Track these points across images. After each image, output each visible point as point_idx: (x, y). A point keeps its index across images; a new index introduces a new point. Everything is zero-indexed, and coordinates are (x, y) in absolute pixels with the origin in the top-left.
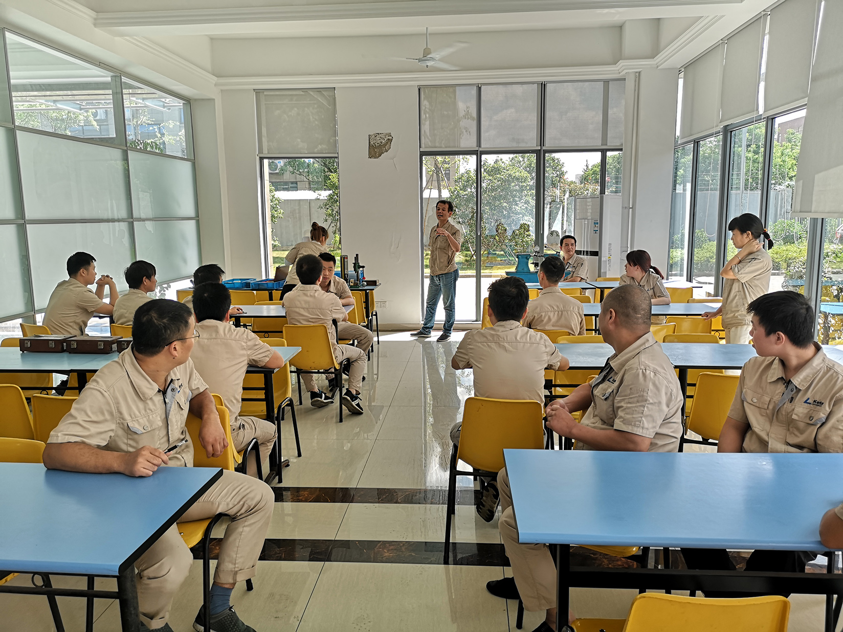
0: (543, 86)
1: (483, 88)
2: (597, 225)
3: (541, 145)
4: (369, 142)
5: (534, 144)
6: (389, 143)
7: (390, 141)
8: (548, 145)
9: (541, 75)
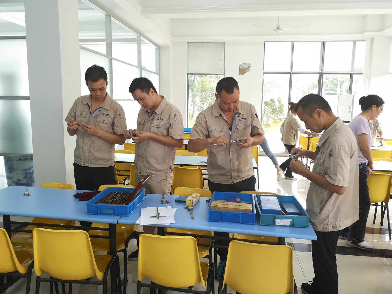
0: (324, 43)
1: (295, 43)
2: (350, 109)
3: (322, 71)
4: (240, 67)
5: (318, 70)
6: (249, 68)
7: (249, 67)
8: (325, 70)
9: (323, 38)
